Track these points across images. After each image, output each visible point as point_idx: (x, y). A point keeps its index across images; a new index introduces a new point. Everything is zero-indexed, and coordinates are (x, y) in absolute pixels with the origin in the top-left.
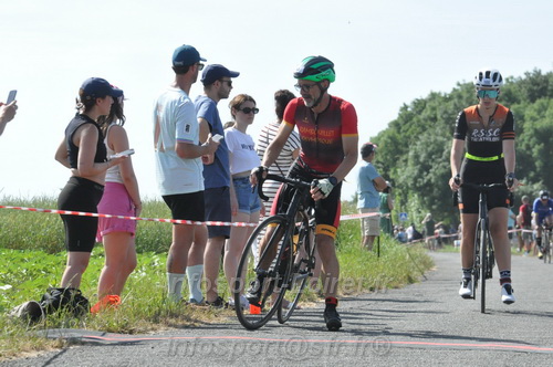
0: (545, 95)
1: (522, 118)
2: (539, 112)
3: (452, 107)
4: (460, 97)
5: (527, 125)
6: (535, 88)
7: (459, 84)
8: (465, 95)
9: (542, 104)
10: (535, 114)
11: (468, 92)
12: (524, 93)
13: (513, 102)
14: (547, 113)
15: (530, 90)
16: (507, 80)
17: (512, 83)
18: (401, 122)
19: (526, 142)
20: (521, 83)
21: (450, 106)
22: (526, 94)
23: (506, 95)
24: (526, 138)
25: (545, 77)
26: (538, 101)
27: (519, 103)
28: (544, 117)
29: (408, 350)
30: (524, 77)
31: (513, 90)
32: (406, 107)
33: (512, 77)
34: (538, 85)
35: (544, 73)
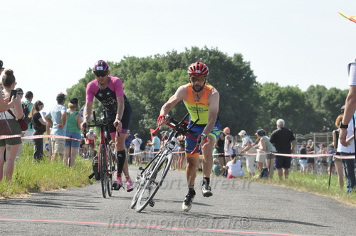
0: (179, 67)
1: (164, 81)
2: (175, 77)
3: (120, 71)
4: (126, 65)
5: (167, 85)
6: (173, 62)
7: (125, 57)
8: (129, 64)
9: (177, 73)
10: (172, 79)
11: (131, 62)
12: (166, 65)
13: (159, 71)
14: (180, 78)
15: (170, 63)
16: (155, 56)
17: (158, 58)
18: (87, 80)
19: (166, 96)
20: (165, 58)
21: (119, 71)
22: (167, 66)
23: (154, 65)
24: (167, 94)
25: (179, 55)
26: (174, 71)
27: (162, 71)
28: (177, 81)
29: (86, 227)
30: (166, 55)
31: (159, 63)
32: (90, 70)
33: (159, 55)
34: (175, 60)
35: (178, 53)
